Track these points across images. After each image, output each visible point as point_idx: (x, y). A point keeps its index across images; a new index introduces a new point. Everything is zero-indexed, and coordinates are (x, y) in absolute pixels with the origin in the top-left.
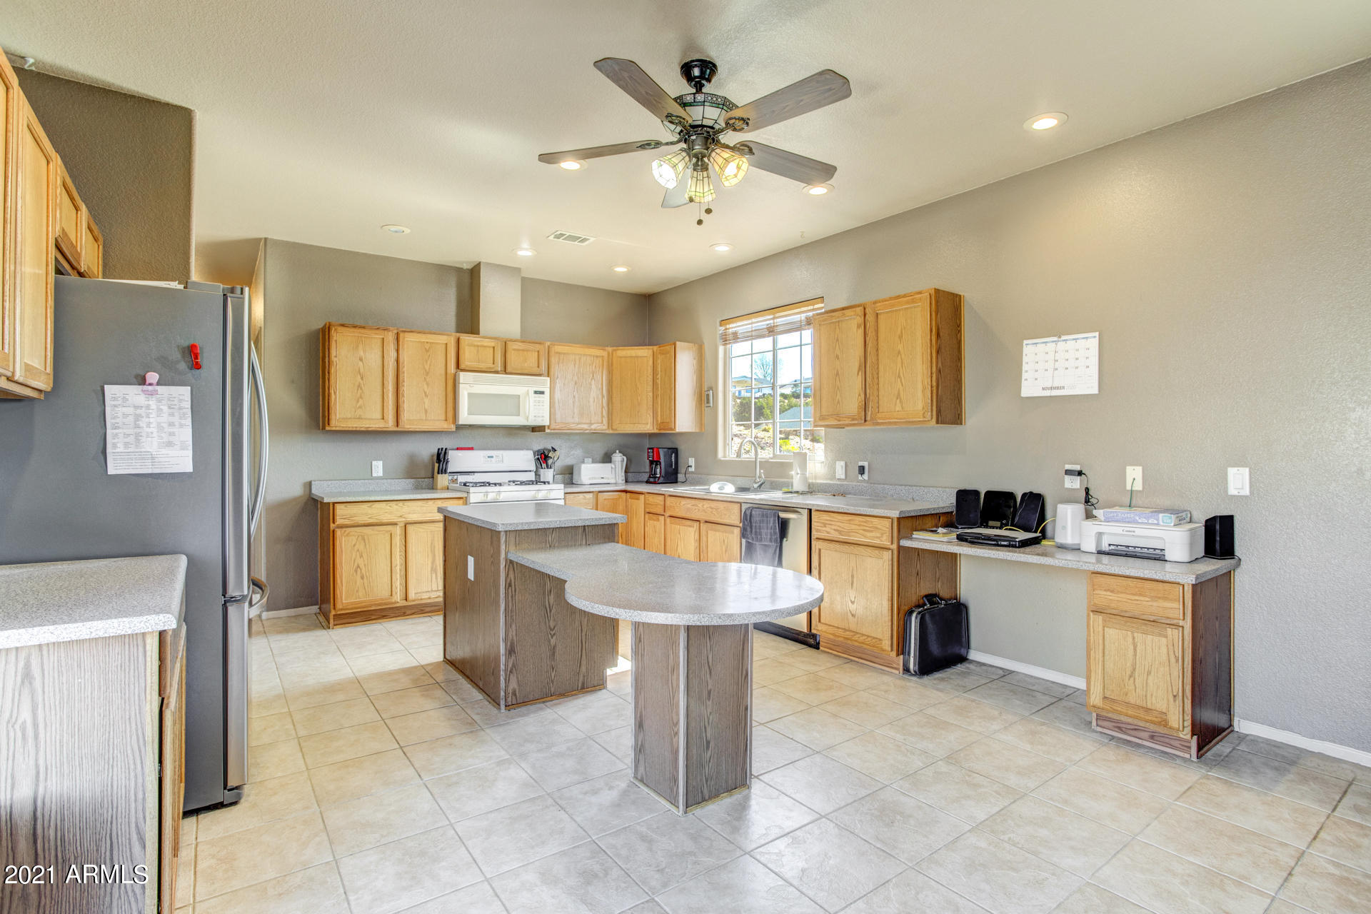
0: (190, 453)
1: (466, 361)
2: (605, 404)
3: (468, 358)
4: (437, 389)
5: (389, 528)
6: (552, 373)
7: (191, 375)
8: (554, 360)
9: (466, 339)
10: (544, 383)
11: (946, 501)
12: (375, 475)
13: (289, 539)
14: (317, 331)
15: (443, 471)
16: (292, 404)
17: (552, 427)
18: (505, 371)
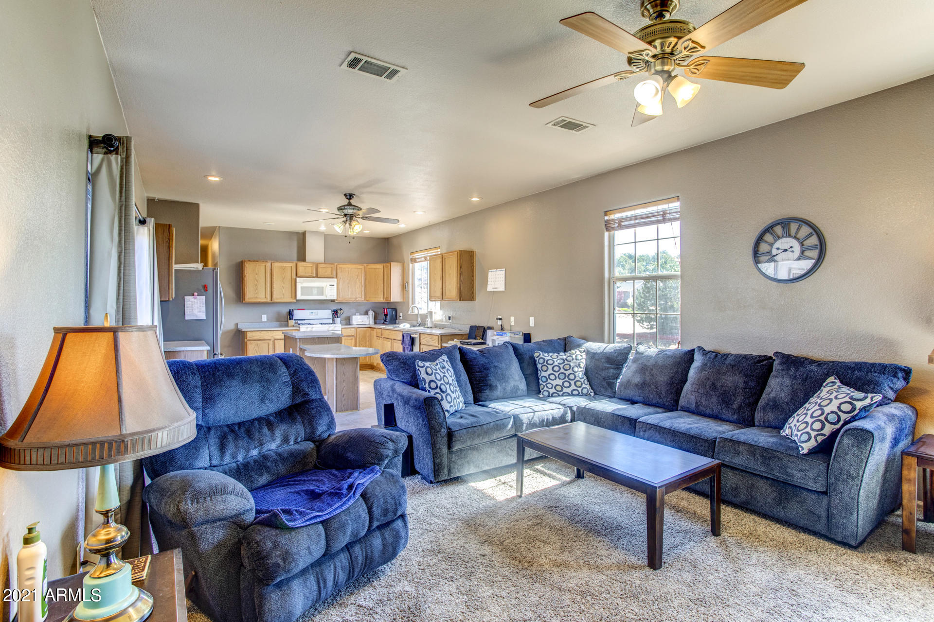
0: (205, 314)
1: (300, 273)
2: (363, 289)
3: (301, 271)
4: (288, 285)
5: (268, 341)
6: (338, 276)
7: (204, 293)
8: (339, 271)
9: (300, 264)
10: (334, 281)
11: (466, 330)
12: (263, 320)
13: (229, 346)
14: (240, 263)
15: (291, 319)
16: (231, 294)
17: (339, 299)
18: (317, 277)
